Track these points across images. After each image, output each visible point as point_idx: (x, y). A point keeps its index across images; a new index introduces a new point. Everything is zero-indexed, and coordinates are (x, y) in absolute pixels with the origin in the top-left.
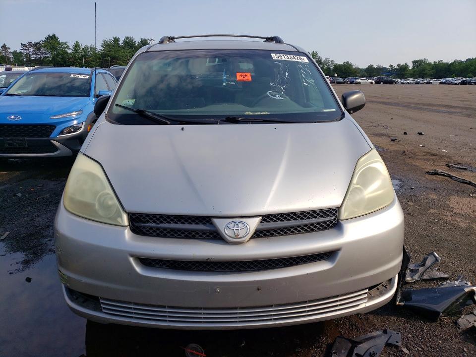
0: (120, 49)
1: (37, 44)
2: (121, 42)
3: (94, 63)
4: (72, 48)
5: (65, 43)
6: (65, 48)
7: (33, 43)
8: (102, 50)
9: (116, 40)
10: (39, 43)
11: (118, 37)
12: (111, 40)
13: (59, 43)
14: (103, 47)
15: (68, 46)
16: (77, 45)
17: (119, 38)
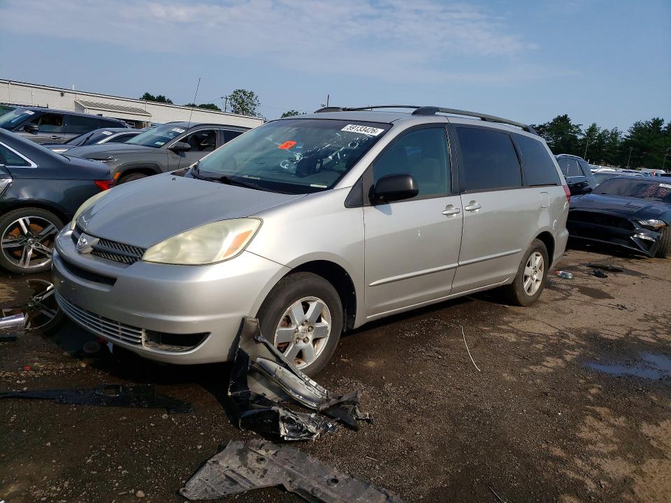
0: (659, 135)
1: (541, 126)
2: (664, 126)
3: (611, 155)
4: (584, 133)
5: (577, 127)
6: (575, 132)
7: (537, 126)
8: (628, 137)
9: (658, 122)
10: (543, 126)
11: (660, 119)
12: (648, 123)
13: (570, 127)
14: (632, 132)
15: (580, 130)
16: (593, 129)
17: (663, 120)
